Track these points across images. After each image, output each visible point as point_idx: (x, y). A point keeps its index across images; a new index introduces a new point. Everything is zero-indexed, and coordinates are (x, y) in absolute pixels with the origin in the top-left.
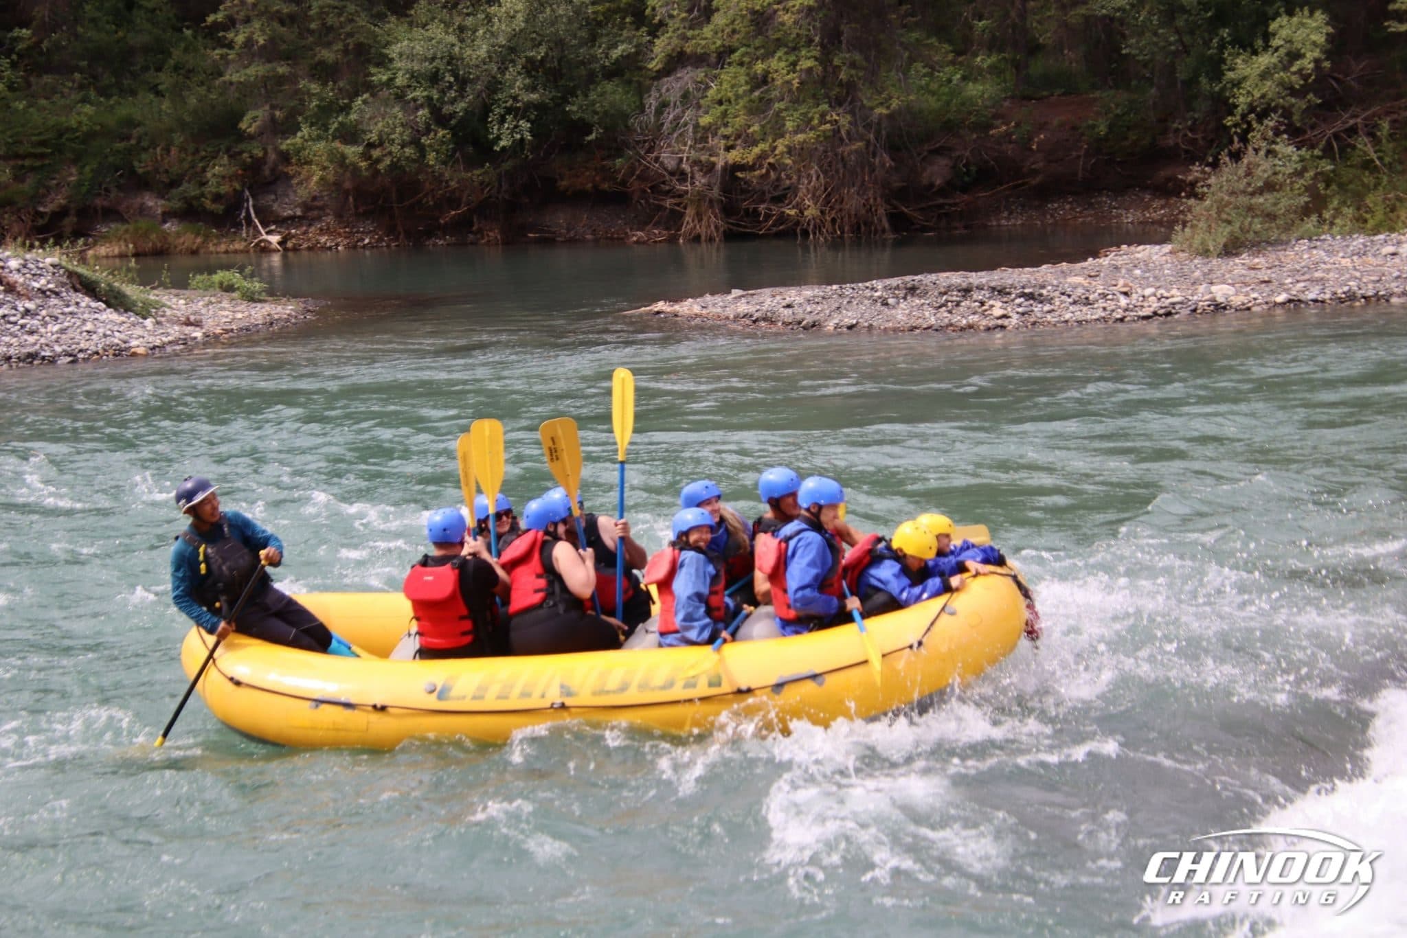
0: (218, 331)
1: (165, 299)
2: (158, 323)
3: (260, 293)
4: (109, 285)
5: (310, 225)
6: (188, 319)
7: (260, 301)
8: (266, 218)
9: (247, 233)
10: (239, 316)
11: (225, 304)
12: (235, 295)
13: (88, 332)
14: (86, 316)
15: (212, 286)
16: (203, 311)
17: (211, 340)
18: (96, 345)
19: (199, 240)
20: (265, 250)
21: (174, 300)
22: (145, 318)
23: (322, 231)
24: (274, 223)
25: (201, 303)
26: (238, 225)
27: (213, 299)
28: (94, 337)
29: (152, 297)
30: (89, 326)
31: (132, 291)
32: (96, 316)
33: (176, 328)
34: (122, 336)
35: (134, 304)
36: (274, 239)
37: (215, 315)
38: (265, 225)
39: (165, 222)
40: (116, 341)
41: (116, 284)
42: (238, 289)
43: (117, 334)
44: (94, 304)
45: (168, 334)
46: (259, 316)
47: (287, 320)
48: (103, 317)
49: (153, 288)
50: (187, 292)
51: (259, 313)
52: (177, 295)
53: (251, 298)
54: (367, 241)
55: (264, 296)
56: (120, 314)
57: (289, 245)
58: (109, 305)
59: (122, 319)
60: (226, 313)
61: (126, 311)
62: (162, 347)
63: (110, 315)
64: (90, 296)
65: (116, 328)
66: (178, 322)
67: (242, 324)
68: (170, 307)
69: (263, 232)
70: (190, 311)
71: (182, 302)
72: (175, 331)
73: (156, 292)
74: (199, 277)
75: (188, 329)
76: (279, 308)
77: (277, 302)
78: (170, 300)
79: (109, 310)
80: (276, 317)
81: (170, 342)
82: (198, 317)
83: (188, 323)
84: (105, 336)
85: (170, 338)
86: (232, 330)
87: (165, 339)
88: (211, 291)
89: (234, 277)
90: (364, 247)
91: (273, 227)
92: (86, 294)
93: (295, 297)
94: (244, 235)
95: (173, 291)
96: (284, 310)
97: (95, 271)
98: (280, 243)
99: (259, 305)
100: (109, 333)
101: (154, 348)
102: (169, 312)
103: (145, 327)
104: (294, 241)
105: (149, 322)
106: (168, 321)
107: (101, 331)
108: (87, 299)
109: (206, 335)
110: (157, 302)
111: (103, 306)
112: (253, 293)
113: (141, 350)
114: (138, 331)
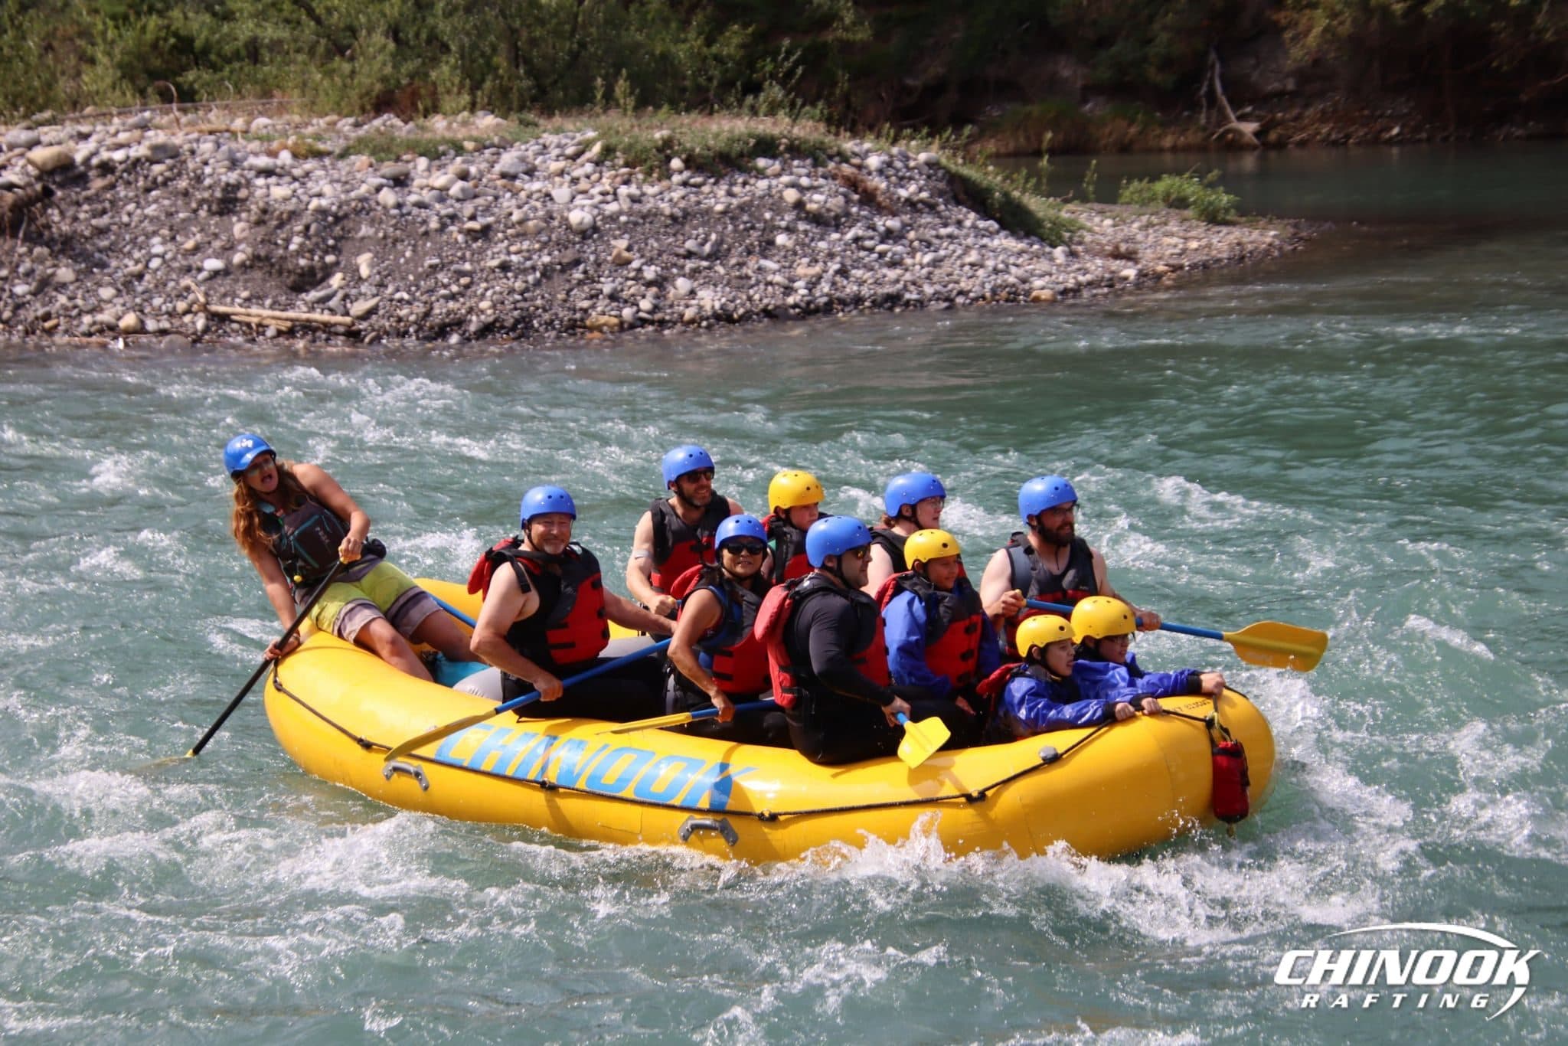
0: (1161, 268)
1: (1083, 218)
2: (1072, 254)
3: (1227, 211)
4: (1006, 195)
5: (1307, 106)
6: (1117, 247)
7: (1226, 223)
8: (1241, 95)
9: (1208, 118)
10: (1194, 245)
11: (1173, 226)
12: (1189, 213)
13: (972, 265)
14: (970, 241)
15: (1152, 199)
16: (1140, 237)
17: (1149, 280)
18: (983, 285)
19: (1133, 130)
20: (1234, 146)
21: (1097, 219)
22: (1054, 246)
23: (1324, 118)
24: (1251, 102)
25: (1136, 225)
26: (1194, 106)
27: (1155, 220)
28: (981, 272)
29: (1064, 215)
30: (973, 257)
31: (1036, 204)
32: (985, 241)
33: (1099, 262)
34: (1020, 272)
35: (1039, 223)
36: (1249, 128)
37: (1157, 243)
38: (1236, 104)
39: (1085, 101)
40: (1012, 280)
41: (1016, 194)
42: (1195, 202)
43: (1013, 269)
44: (981, 224)
45: (1086, 272)
46: (1223, 245)
47: (1267, 252)
48: (997, 242)
49: (1066, 201)
50: (1117, 208)
51: (1222, 242)
52: (1101, 212)
53: (1213, 218)
54: (1396, 131)
55: (1231, 216)
56: (1019, 238)
57: (1273, 136)
58: (1004, 225)
59: (1021, 245)
60: (1174, 240)
61: (1027, 235)
62: (1076, 291)
63: (1006, 242)
64: (977, 212)
65: (1012, 260)
66: (1101, 253)
67: (1200, 258)
68: (1090, 230)
69: (1233, 117)
70: (1120, 236)
71: (1108, 222)
72: (1096, 267)
73: (1070, 207)
74: (1136, 184)
75: (1115, 265)
76: (1255, 234)
77: (1252, 224)
78: (1090, 219)
79: (1003, 233)
80: (1250, 247)
81: (1090, 284)
82: (1131, 246)
83: (1117, 255)
84: (996, 271)
85: (1089, 277)
86: (1181, 267)
87: (1081, 278)
88: (1152, 207)
89: (1191, 188)
90: (1390, 142)
91: (1248, 109)
92: (973, 208)
93: (1280, 217)
94: (1203, 121)
95: (1097, 206)
96: (1263, 236)
97: (986, 174)
98: (1257, 134)
99: (1225, 230)
100: (1001, 266)
101: (1065, 292)
102: (1088, 238)
103: (1052, 259)
104: (1279, 130)
105: (1059, 252)
106: (1087, 251)
107: (990, 263)
108: (972, 215)
109: (1142, 274)
110: (1072, 222)
111: (996, 226)
112: (1216, 211)
113: (1046, 294)
114: (1043, 265)
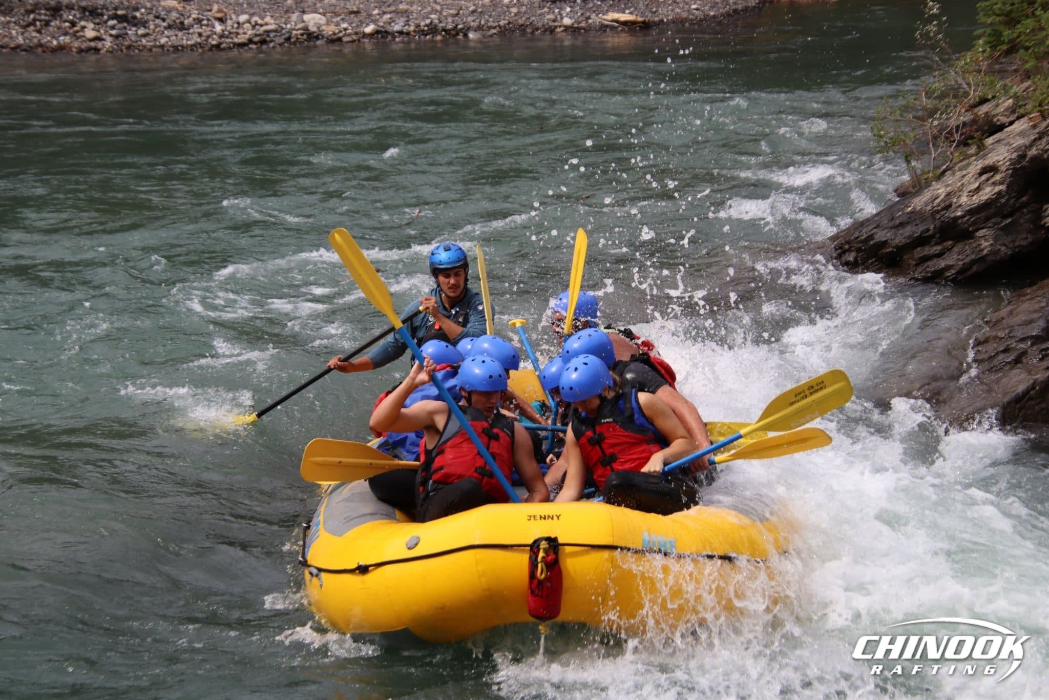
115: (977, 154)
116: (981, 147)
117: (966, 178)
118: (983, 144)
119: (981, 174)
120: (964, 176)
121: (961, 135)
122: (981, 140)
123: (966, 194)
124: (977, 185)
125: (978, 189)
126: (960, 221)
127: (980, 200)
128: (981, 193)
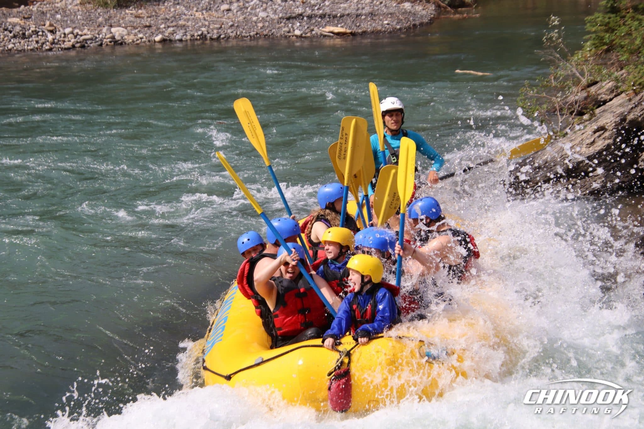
115: (590, 119)
116: (593, 115)
117: (584, 135)
118: (594, 113)
119: (595, 132)
120: (583, 134)
121: (579, 106)
122: (592, 110)
123: (585, 146)
124: (593, 139)
125: (593, 143)
126: (581, 165)
127: (595, 150)
128: (595, 145)
